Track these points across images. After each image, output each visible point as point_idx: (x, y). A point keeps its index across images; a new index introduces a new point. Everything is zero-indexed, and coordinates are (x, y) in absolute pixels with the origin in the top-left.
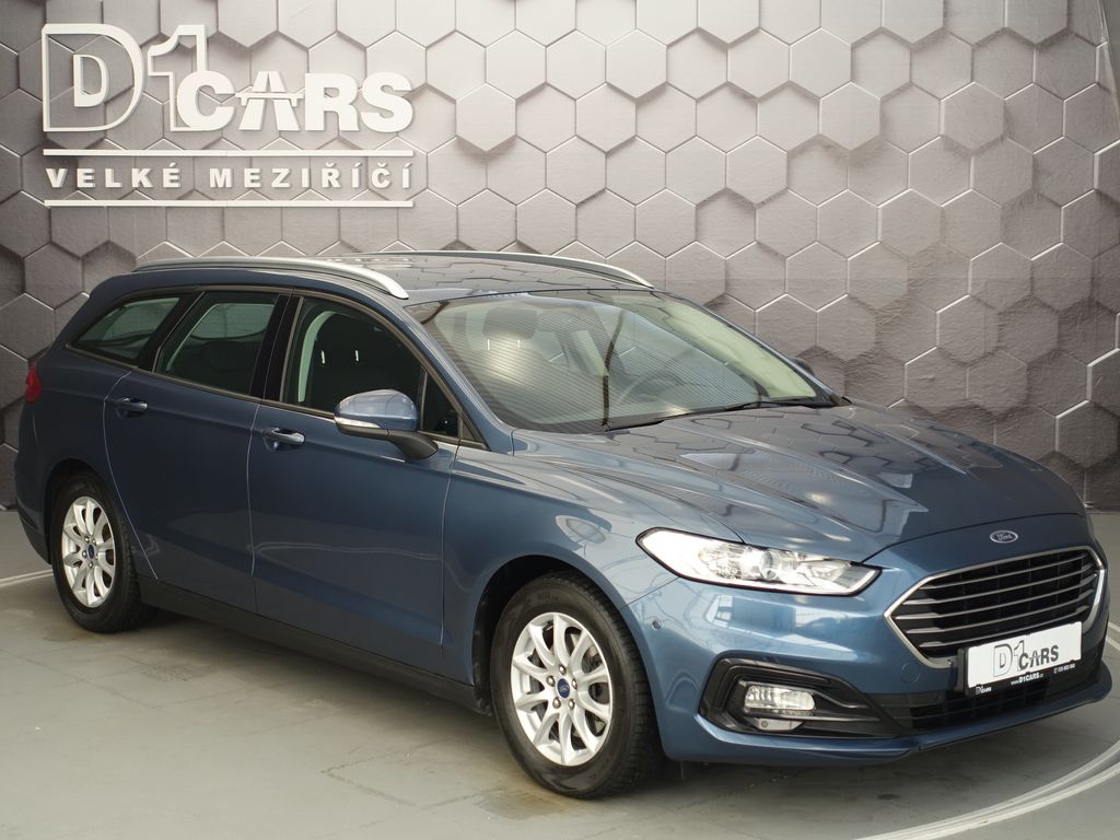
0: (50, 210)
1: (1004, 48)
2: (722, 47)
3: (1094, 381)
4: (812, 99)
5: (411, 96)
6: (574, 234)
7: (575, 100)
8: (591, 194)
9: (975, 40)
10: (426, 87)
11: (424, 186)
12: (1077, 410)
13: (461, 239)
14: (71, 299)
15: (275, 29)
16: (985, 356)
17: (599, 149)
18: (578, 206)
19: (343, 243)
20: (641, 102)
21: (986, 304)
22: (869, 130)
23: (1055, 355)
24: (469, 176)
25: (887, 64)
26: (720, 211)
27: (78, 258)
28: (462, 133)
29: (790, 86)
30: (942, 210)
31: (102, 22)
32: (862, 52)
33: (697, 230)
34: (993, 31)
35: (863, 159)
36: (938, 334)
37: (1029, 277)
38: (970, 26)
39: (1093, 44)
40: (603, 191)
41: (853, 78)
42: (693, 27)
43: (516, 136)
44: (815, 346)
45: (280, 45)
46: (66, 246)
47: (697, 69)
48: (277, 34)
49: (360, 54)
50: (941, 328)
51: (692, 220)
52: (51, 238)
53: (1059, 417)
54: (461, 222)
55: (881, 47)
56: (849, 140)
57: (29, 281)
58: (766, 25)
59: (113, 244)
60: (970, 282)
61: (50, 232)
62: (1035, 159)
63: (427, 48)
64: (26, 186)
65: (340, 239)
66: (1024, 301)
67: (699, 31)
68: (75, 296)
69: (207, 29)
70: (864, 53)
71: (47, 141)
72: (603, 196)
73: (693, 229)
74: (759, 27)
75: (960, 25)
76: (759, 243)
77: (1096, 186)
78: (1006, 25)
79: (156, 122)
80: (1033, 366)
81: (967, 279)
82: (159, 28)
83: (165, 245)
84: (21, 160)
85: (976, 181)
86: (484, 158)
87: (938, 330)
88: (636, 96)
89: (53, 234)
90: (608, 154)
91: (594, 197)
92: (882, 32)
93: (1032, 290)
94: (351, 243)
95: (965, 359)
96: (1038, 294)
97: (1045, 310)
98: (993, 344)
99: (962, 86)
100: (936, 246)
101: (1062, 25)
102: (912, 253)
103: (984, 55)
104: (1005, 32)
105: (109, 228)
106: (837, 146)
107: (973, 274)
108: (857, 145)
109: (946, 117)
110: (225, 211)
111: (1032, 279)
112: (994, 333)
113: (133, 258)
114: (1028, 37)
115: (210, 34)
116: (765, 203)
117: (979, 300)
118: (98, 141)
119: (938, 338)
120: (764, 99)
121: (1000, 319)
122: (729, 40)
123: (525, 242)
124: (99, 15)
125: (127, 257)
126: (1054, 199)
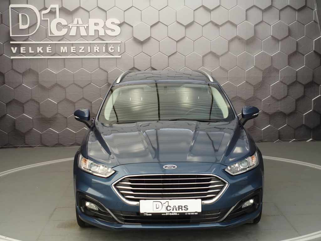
0: (12, 60)
1: (288, 10)
2: (209, 11)
3: (314, 104)
4: (235, 25)
5: (120, 25)
6: (167, 65)
7: (168, 26)
8: (173, 53)
9: (280, 9)
10: (124, 23)
11: (124, 51)
12: (309, 113)
13: (135, 67)
14: (19, 86)
15: (79, 6)
16: (284, 98)
17: (174, 40)
18: (169, 56)
19: (100, 68)
20: (187, 27)
21: (284, 83)
22: (251, 34)
23: (303, 97)
24: (137, 48)
25: (256, 15)
26: (209, 58)
27: (21, 74)
28: (134, 36)
29: (229, 22)
30: (272, 57)
31: (27, 4)
32: (249, 12)
33: (203, 63)
34: (285, 6)
35: (250, 42)
38: (279, 4)
39: (312, 10)
40: (176, 52)
41: (246, 19)
42: (201, 5)
43: (150, 37)
44: (237, 96)
45: (81, 10)
46: (17, 70)
47: (202, 17)
48: (80, 7)
49: (104, 13)
50: (272, 90)
51: (201, 61)
53: (304, 114)
54: (135, 62)
55: (254, 10)
56: (246, 37)
57: (6, 81)
58: (222, 4)
59: (31, 69)
60: (280, 77)
61: (12, 66)
62: (297, 43)
63: (124, 11)
64: (5, 53)
65: (99, 67)
66: (294, 82)
67: (203, 6)
68: (20, 85)
71: (11, 39)
72: (176, 54)
73: (202, 63)
74: (220, 5)
75: (276, 4)
76: (220, 67)
77: (314, 50)
78: (289, 4)
79: (44, 33)
80: (297, 100)
81: (279, 76)
82: (45, 6)
83: (47, 69)
84: (3, 45)
85: (281, 48)
86: (142, 43)
88: (185, 25)
89: (13, 67)
90: (177, 42)
91: (173, 54)
92: (254, 6)
93: (297, 79)
94: (103, 68)
95: (278, 99)
96: (298, 80)
97: (300, 84)
98: (286, 94)
99: (277, 22)
100: (270, 67)
101: (304, 4)
102: (263, 69)
103: (283, 13)
104: (288, 6)
105: (30, 65)
106: (242, 39)
107: (280, 75)
108: (248, 38)
109: (272, 30)
110: (65, 59)
111: (297, 76)
112: (286, 91)
113: (38, 73)
114: (295, 8)
115: (60, 7)
116: (222, 55)
117: (282, 82)
118: (27, 39)
119: (271, 93)
120: (221, 26)
121: (288, 87)
122: (211, 9)
123: (153, 67)
124: (26, 2)
125: (36, 74)
126: (302, 53)
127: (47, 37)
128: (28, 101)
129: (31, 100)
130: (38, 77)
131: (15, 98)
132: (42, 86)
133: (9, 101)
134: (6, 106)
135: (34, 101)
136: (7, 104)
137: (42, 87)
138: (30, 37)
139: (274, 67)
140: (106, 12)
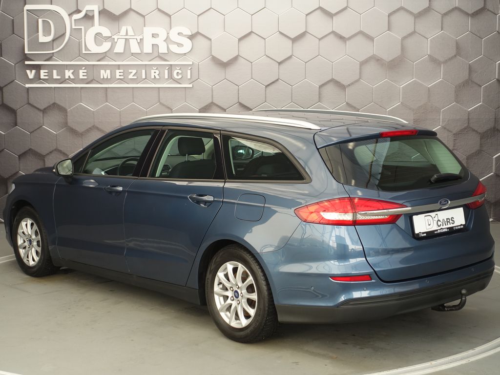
0: (28, 89)
1: (456, 17)
2: (330, 15)
3: (496, 164)
4: (370, 38)
5: (191, 37)
6: (264, 99)
7: (265, 39)
9: (443, 12)
10: (198, 33)
11: (197, 78)
12: (488, 177)
13: (214, 102)
14: (38, 129)
15: (130, 7)
17: (275, 60)
18: (267, 86)
19: (161, 103)
20: (295, 40)
21: (448, 130)
22: (396, 52)
23: (479, 152)
24: (218, 73)
25: (404, 23)
26: (330, 89)
27: (41, 110)
28: (213, 54)
29: (361, 33)
30: (429, 88)
31: (52, 4)
32: (393, 18)
33: (319, 97)
34: (451, 8)
35: (394, 65)
37: (467, 118)
38: (442, 4)
39: (495, 14)
40: (277, 80)
41: (389, 29)
42: (318, 6)
43: (238, 56)
45: (132, 14)
46: (35, 105)
47: (319, 25)
48: (131, 9)
49: (167, 19)
51: (318, 93)
52: (28, 101)
53: (480, 180)
54: (214, 94)
55: (401, 15)
56: (387, 57)
57: (19, 121)
58: (350, 5)
59: (57, 104)
60: (441, 120)
61: (28, 99)
62: (470, 67)
63: (198, 16)
64: (17, 78)
65: (159, 101)
66: (465, 128)
67: (320, 8)
68: (40, 127)
69: (99, 8)
71: (27, 58)
72: (277, 82)
73: (318, 97)
74: (347, 6)
75: (436, 5)
76: (347, 103)
77: (497, 77)
78: (457, 6)
79: (76, 49)
80: (469, 158)
81: (440, 119)
82: (77, 7)
83: (81, 104)
84: (15, 66)
85: (444, 75)
86: (224, 65)
88: (292, 37)
89: (30, 100)
90: (280, 63)
91: (273, 82)
92: (402, 9)
93: (468, 124)
94: (165, 103)
96: (471, 125)
97: (474, 133)
99: (438, 33)
100: (426, 104)
101: (482, 5)
102: (415, 108)
103: (448, 19)
104: (456, 8)
105: (55, 97)
106: (382, 60)
107: (442, 117)
108: (391, 59)
109: (431, 47)
110: (108, 89)
111: (469, 119)
112: (451, 143)
113: (66, 110)
114: (467, 11)
115: (101, 9)
116: (349, 85)
117: (445, 128)
118: (50, 58)
120: (350, 38)
121: (455, 137)
122: (333, 12)
123: (242, 103)
125: (63, 110)
126: (478, 83)
128: (51, 152)
129: (55, 150)
130: (67, 115)
131: (32, 148)
132: (72, 129)
133: (23, 151)
134: (17, 159)
135: (60, 152)
136: (20, 156)
137: (73, 131)
138: (55, 55)
139: (432, 104)
140: (170, 16)
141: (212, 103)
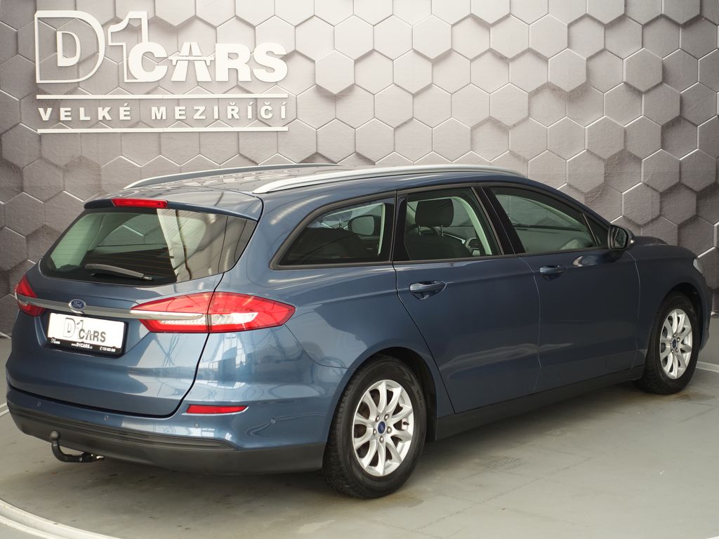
0: (41, 136)
1: (662, 26)
2: (486, 26)
3: (718, 234)
4: (543, 59)
5: (286, 58)
6: (392, 148)
7: (393, 60)
8: (404, 121)
9: (644, 22)
10: (295, 52)
11: (295, 117)
12: (708, 253)
13: (319, 152)
14: (56, 195)
15: (194, 14)
16: (652, 221)
17: (407, 91)
18: (396, 129)
19: (241, 155)
20: (436, 62)
21: (652, 188)
22: (580, 79)
23: (694, 219)
24: (324, 110)
25: (590, 37)
26: (486, 133)
27: (60, 168)
28: (318, 82)
29: (529, 50)
30: (625, 129)
31: (76, 10)
32: (575, 29)
33: (472, 144)
34: (655, 16)
35: (577, 96)
36: (623, 208)
37: (678, 170)
38: (641, 13)
39: (715, 24)
40: (411, 119)
41: (569, 46)
42: (468, 13)
43: (354, 84)
44: (547, 218)
45: (198, 24)
46: (52, 160)
47: (471, 40)
48: (195, 18)
49: (250, 31)
50: (625, 203)
51: (469, 137)
52: (41, 154)
53: (698, 257)
54: (319, 140)
55: (586, 26)
56: (568, 86)
57: (26, 184)
58: (514, 12)
59: (84, 157)
60: (642, 174)
61: (40, 150)
62: (681, 100)
63: (296, 27)
64: (23, 120)
65: (239, 153)
66: (675, 186)
67: (472, 16)
68: (59, 193)
69: (148, 15)
70: (576, 29)
71: (38, 89)
72: (411, 123)
73: (470, 143)
74: (510, 13)
75: (634, 12)
76: (510, 152)
77: (718, 113)
78: (663, 13)
79: (115, 76)
80: (681, 227)
81: (641, 172)
82: (115, 14)
83: (121, 158)
84: (20, 102)
85: (645, 110)
86: (334, 98)
87: (623, 205)
88: (432, 57)
89: (43, 152)
90: (415, 95)
91: (405, 123)
92: (587, 16)
93: (680, 179)
94: (247, 155)
95: (640, 223)
96: (684, 181)
97: (688, 191)
98: (657, 213)
99: (636, 51)
100: (621, 152)
101: (697, 12)
102: (606, 157)
103: (650, 31)
104: (662, 16)
105: (82, 147)
106: (560, 89)
107: (644, 170)
108: (572, 88)
109: (627, 71)
110: (162, 135)
111: (680, 172)
112: (657, 206)
113: (99, 167)
114: (676, 20)
115: (149, 18)
116: (515, 125)
117: (648, 186)
118: (74, 89)
119: (623, 210)
120: (513, 59)
121: (661, 198)
122: (491, 21)
123: (361, 153)
124: (73, 5)
125: (95, 168)
126: (693, 122)
127: (119, 84)
130: (100, 175)
131: (46, 224)
133: (34, 230)
134: (25, 242)
136: (28, 237)
138: (81, 86)
139: (630, 153)
140: (253, 27)
141: (317, 153)
